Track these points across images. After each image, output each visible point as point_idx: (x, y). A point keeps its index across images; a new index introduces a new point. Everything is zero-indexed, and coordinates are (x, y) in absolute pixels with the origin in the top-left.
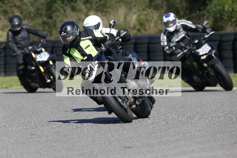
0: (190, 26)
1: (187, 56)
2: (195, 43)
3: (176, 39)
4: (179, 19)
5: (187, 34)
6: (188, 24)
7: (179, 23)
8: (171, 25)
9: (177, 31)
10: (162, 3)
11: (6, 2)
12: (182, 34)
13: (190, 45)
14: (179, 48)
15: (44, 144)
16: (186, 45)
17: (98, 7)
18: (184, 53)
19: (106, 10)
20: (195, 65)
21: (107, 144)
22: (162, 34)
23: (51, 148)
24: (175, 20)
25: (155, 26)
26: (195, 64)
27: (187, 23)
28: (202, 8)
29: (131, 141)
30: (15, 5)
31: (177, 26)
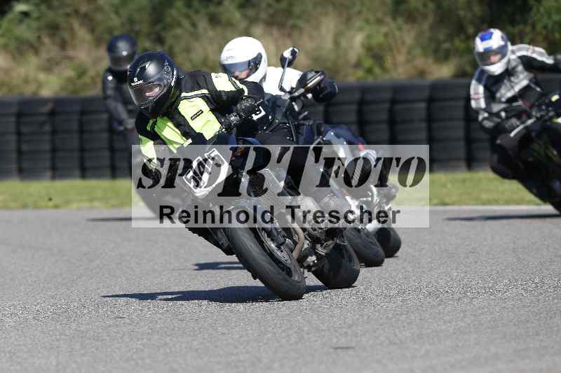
0: (540, 58)
1: (533, 134)
2: (552, 102)
3: (506, 92)
4: (513, 44)
5: (534, 80)
6: (535, 56)
7: (513, 52)
8: (494, 58)
9: (509, 73)
10: (425, 5)
11: (56, 3)
12: (522, 80)
13: (539, 106)
14: (514, 116)
15: (145, 340)
16: (532, 107)
17: (272, 16)
18: (526, 128)
19: (290, 22)
20: (555, 156)
21: (293, 340)
22: (474, 82)
23: (162, 350)
24: (505, 46)
25: (408, 61)
26: (555, 153)
27: (534, 52)
28: (518, 17)
29: (349, 332)
30: (77, 12)
31: (509, 61)
